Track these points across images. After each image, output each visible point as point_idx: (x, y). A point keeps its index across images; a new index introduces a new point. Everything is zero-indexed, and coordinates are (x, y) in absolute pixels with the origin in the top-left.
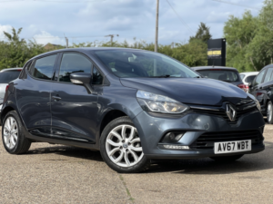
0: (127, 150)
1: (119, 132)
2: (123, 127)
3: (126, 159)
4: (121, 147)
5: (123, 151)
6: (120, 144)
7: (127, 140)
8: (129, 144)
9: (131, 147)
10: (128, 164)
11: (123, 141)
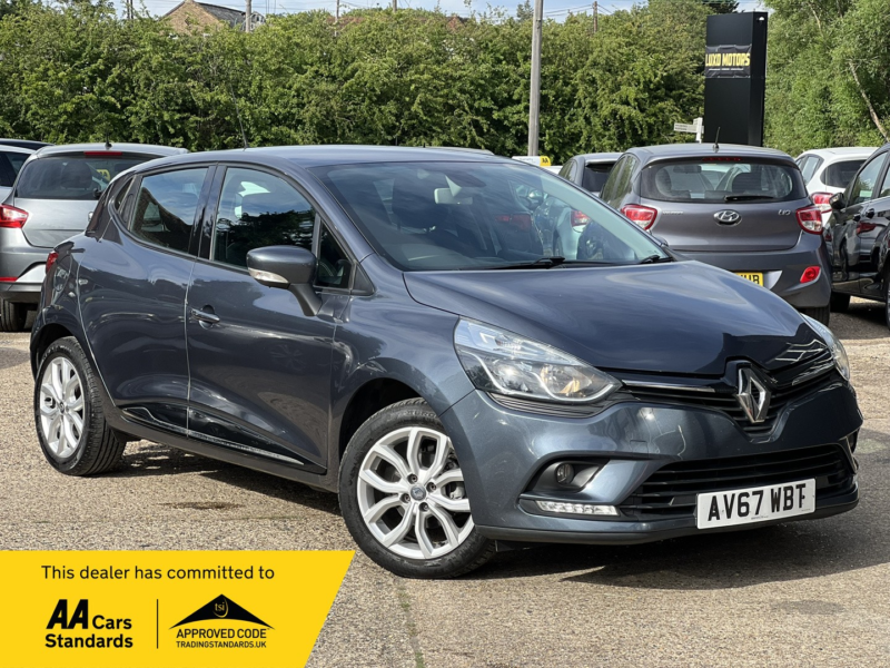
0: (423, 507)
1: (400, 447)
2: (413, 433)
3: (421, 534)
4: (405, 497)
5: (411, 508)
6: (402, 486)
7: (424, 475)
8: (430, 487)
9: (435, 498)
10: (424, 551)
11: (412, 478)
